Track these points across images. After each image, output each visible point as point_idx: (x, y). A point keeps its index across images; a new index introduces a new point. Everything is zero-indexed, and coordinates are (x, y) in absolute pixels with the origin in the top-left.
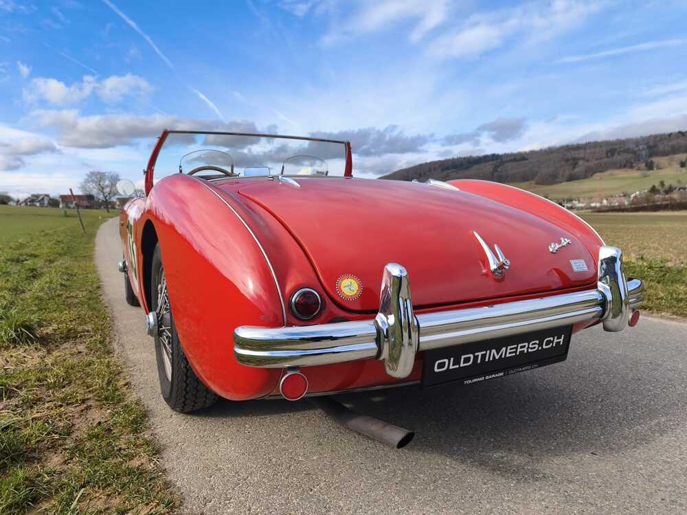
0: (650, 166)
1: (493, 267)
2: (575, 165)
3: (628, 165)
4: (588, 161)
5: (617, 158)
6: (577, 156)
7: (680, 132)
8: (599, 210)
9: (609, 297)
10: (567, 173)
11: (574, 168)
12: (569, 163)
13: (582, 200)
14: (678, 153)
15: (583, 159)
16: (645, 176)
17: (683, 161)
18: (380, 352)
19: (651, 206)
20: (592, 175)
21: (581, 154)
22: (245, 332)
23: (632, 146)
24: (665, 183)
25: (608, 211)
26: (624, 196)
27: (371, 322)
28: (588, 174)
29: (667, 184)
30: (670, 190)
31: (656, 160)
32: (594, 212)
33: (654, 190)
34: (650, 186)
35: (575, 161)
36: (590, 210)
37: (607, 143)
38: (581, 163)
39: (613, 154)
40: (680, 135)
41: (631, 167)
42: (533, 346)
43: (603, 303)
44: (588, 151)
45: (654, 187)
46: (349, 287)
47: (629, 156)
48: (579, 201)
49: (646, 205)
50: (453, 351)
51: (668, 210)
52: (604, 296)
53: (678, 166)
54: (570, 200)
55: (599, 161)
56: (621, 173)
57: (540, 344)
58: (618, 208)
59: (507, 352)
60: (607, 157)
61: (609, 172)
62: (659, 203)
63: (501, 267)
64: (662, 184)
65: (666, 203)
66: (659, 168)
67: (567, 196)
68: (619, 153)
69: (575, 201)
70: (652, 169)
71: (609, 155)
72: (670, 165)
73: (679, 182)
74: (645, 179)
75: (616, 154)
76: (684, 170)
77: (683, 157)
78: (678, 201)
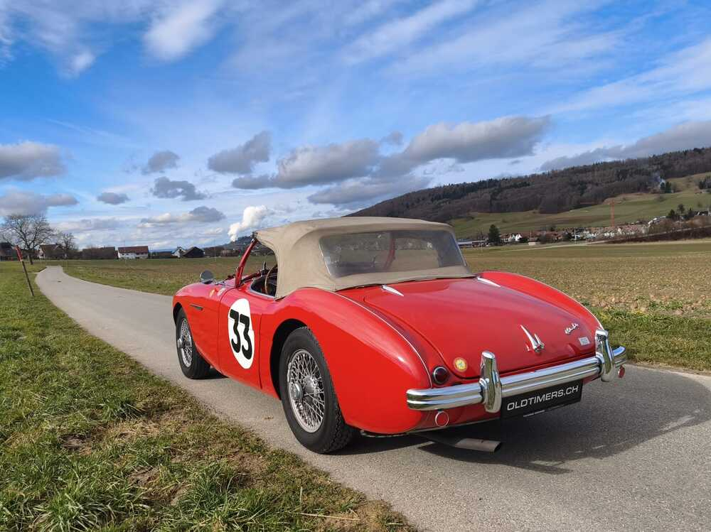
0: (667, 189)
2: (583, 190)
3: (642, 188)
4: (597, 184)
5: (629, 180)
6: (585, 179)
7: (696, 150)
8: (614, 241)
10: (575, 198)
11: (582, 193)
12: (576, 188)
13: (593, 229)
14: (695, 174)
15: (592, 182)
16: (662, 200)
17: (703, 181)
19: (671, 234)
20: (603, 201)
21: (589, 177)
23: (646, 167)
24: (685, 207)
25: (623, 241)
26: (641, 223)
28: (598, 199)
29: (687, 209)
30: (691, 215)
31: (672, 181)
32: (609, 243)
33: (672, 216)
34: (669, 211)
35: (582, 186)
36: (603, 241)
37: (617, 164)
38: (589, 187)
39: (625, 177)
40: (697, 153)
41: (646, 191)
44: (596, 173)
45: (672, 212)
47: (643, 178)
48: (590, 230)
49: (665, 233)
51: (690, 239)
53: (697, 187)
54: (581, 230)
55: (609, 184)
56: (634, 197)
58: (634, 237)
60: (619, 180)
61: (620, 198)
62: (679, 230)
64: (681, 208)
65: (686, 229)
66: (676, 191)
67: (576, 226)
68: (631, 175)
69: (586, 231)
70: (669, 192)
71: (621, 177)
72: (688, 186)
73: (700, 205)
74: (662, 203)
75: (628, 176)
76: (704, 192)
77: (701, 177)
78: (700, 227)
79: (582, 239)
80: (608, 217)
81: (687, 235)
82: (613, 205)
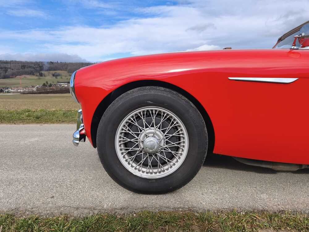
0: (41, 75)
2: (6, 71)
3: (32, 73)
4: (13, 69)
5: (26, 70)
6: (7, 66)
7: (51, 62)
8: (24, 93)
10: (2, 74)
11: (6, 72)
12: (3, 70)
13: (13, 88)
14: (52, 71)
15: (10, 68)
16: (39, 79)
17: (54, 73)
19: (46, 92)
20: (16, 76)
21: (9, 66)
23: (33, 65)
24: (48, 82)
25: (28, 94)
26: (32, 87)
28: (13, 75)
29: (49, 83)
30: (50, 85)
31: (43, 72)
32: (22, 94)
34: (43, 83)
35: (6, 70)
36: (19, 93)
37: (21, 62)
38: (9, 70)
39: (24, 68)
40: (51, 63)
41: (33, 74)
44: (12, 65)
45: (44, 84)
47: (32, 69)
48: (11, 88)
49: (43, 91)
51: (52, 94)
53: (52, 76)
54: (7, 88)
55: (18, 70)
56: (28, 77)
58: (32, 92)
60: (22, 69)
61: (24, 76)
62: (48, 91)
64: (47, 83)
65: (51, 90)
66: (45, 76)
67: (4, 86)
68: (27, 68)
69: (10, 88)
70: (42, 76)
71: (23, 68)
72: (49, 75)
73: (53, 82)
75: (26, 68)
76: (54, 78)
77: (53, 72)
78: (55, 90)
79: (8, 92)
80: (19, 84)
81: (51, 92)
82: (21, 79)
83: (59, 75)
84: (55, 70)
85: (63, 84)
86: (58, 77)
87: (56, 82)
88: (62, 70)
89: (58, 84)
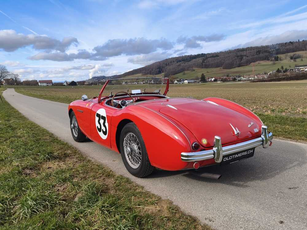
0: (277, 59)
1: (236, 133)
2: (241, 59)
3: (266, 58)
4: (248, 57)
5: (261, 55)
6: (242, 54)
7: (290, 42)
8: (253, 81)
9: (264, 139)
10: (238, 63)
11: (241, 60)
12: (239, 58)
13: (245, 76)
14: (290, 53)
15: (246, 56)
16: (274, 64)
17: (292, 56)
18: (214, 157)
19: (277, 79)
20: (250, 64)
21: (245, 53)
22: (183, 154)
23: (269, 49)
24: (283, 67)
25: (257, 82)
26: (265, 74)
27: (212, 150)
28: (248, 63)
29: (284, 68)
30: (286, 71)
31: (279, 56)
32: (251, 82)
33: (278, 71)
35: (241, 57)
36: (249, 81)
37: (257, 48)
38: (244, 58)
39: (259, 53)
40: (291, 44)
41: (268, 60)
42: (245, 153)
43: (263, 141)
44: (247, 52)
45: (278, 69)
46: (204, 141)
47: (267, 54)
49: (275, 78)
50: (228, 156)
51: (285, 81)
52: (263, 139)
53: (290, 59)
54: (240, 77)
55: (253, 57)
56: (263, 63)
57: (247, 153)
58: (262, 80)
59: (240, 155)
60: (257, 55)
61: (257, 62)
62: (281, 77)
63: (238, 133)
64: (282, 68)
65: (283, 77)
66: (281, 60)
67: (238, 75)
68: (262, 53)
69: (242, 77)
70: (278, 60)
71: (258, 53)
72: (286, 58)
73: (290, 67)
74: (275, 65)
75: (261, 53)
76: (292, 61)
77: (292, 54)
78: (290, 76)
79: (240, 80)
80: (252, 71)
81: (284, 79)
82: (254, 66)
83: (299, 57)
84: (294, 51)
85: (302, 68)
86: (298, 60)
87: (294, 66)
88: (303, 50)
89: (296, 69)
